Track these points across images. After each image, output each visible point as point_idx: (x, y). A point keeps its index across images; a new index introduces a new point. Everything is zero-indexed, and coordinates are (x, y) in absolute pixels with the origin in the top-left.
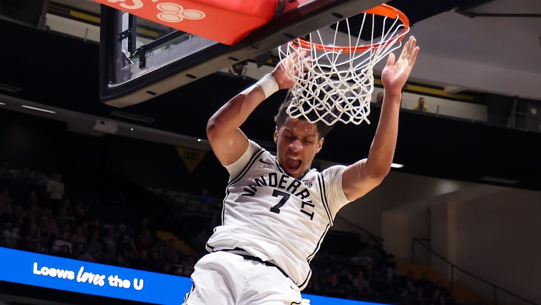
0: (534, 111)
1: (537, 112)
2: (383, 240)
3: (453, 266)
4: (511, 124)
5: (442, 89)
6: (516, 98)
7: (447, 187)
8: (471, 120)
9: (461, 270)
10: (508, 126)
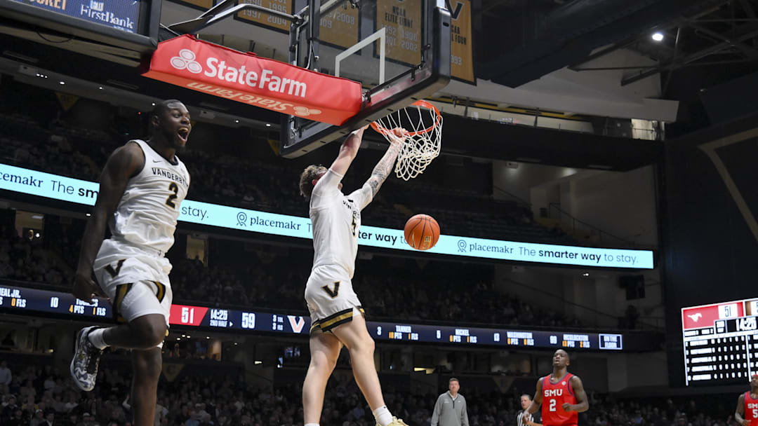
0: (619, 125)
1: (622, 126)
2: (531, 205)
3: (574, 219)
4: (605, 133)
5: (563, 114)
6: (607, 117)
7: (569, 172)
8: (579, 132)
9: (579, 221)
10: (604, 134)
